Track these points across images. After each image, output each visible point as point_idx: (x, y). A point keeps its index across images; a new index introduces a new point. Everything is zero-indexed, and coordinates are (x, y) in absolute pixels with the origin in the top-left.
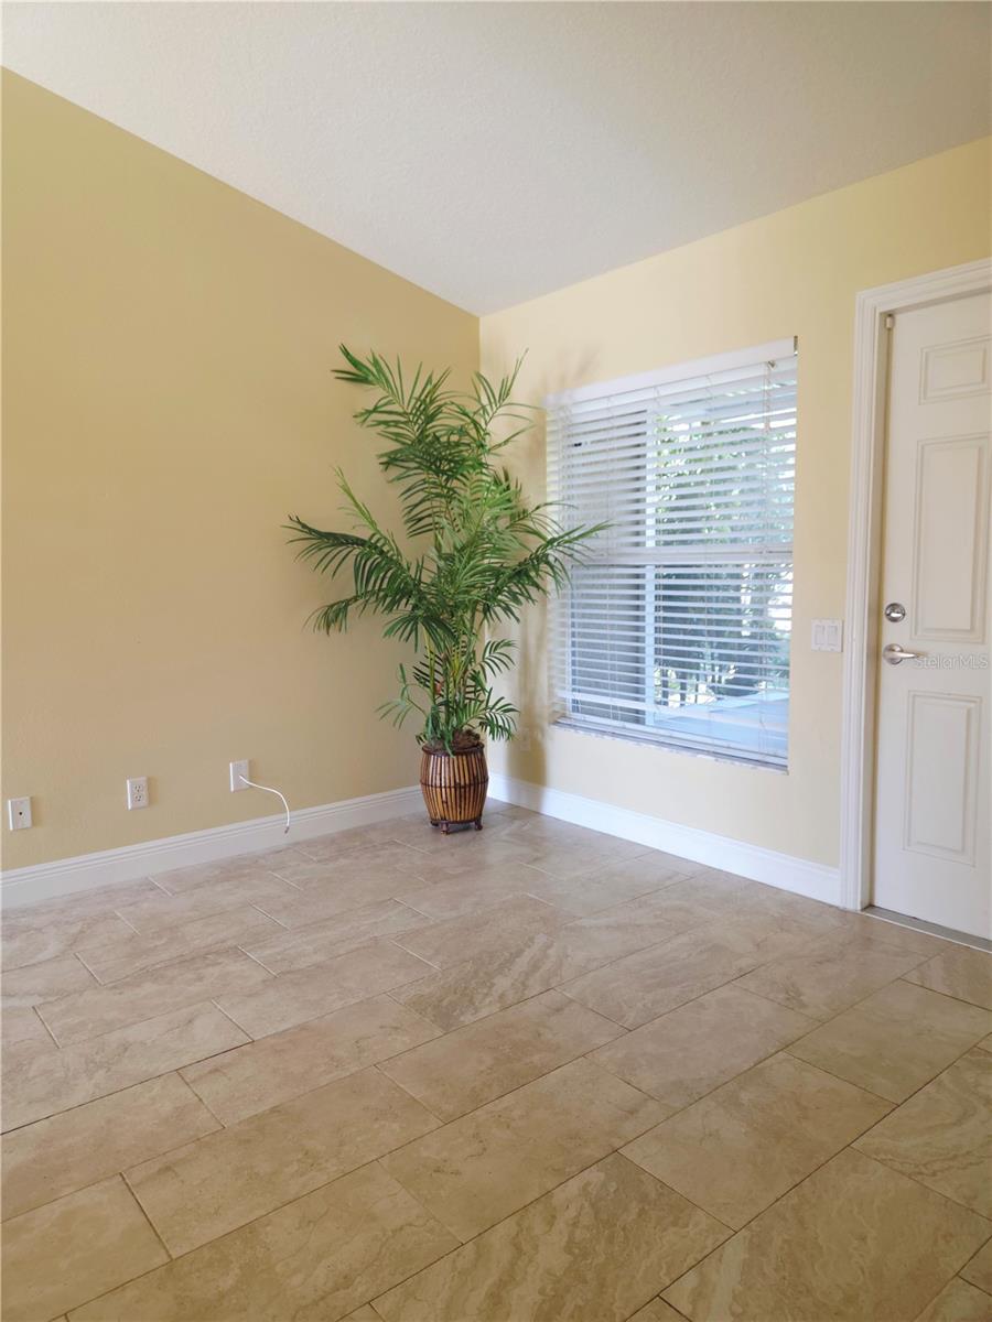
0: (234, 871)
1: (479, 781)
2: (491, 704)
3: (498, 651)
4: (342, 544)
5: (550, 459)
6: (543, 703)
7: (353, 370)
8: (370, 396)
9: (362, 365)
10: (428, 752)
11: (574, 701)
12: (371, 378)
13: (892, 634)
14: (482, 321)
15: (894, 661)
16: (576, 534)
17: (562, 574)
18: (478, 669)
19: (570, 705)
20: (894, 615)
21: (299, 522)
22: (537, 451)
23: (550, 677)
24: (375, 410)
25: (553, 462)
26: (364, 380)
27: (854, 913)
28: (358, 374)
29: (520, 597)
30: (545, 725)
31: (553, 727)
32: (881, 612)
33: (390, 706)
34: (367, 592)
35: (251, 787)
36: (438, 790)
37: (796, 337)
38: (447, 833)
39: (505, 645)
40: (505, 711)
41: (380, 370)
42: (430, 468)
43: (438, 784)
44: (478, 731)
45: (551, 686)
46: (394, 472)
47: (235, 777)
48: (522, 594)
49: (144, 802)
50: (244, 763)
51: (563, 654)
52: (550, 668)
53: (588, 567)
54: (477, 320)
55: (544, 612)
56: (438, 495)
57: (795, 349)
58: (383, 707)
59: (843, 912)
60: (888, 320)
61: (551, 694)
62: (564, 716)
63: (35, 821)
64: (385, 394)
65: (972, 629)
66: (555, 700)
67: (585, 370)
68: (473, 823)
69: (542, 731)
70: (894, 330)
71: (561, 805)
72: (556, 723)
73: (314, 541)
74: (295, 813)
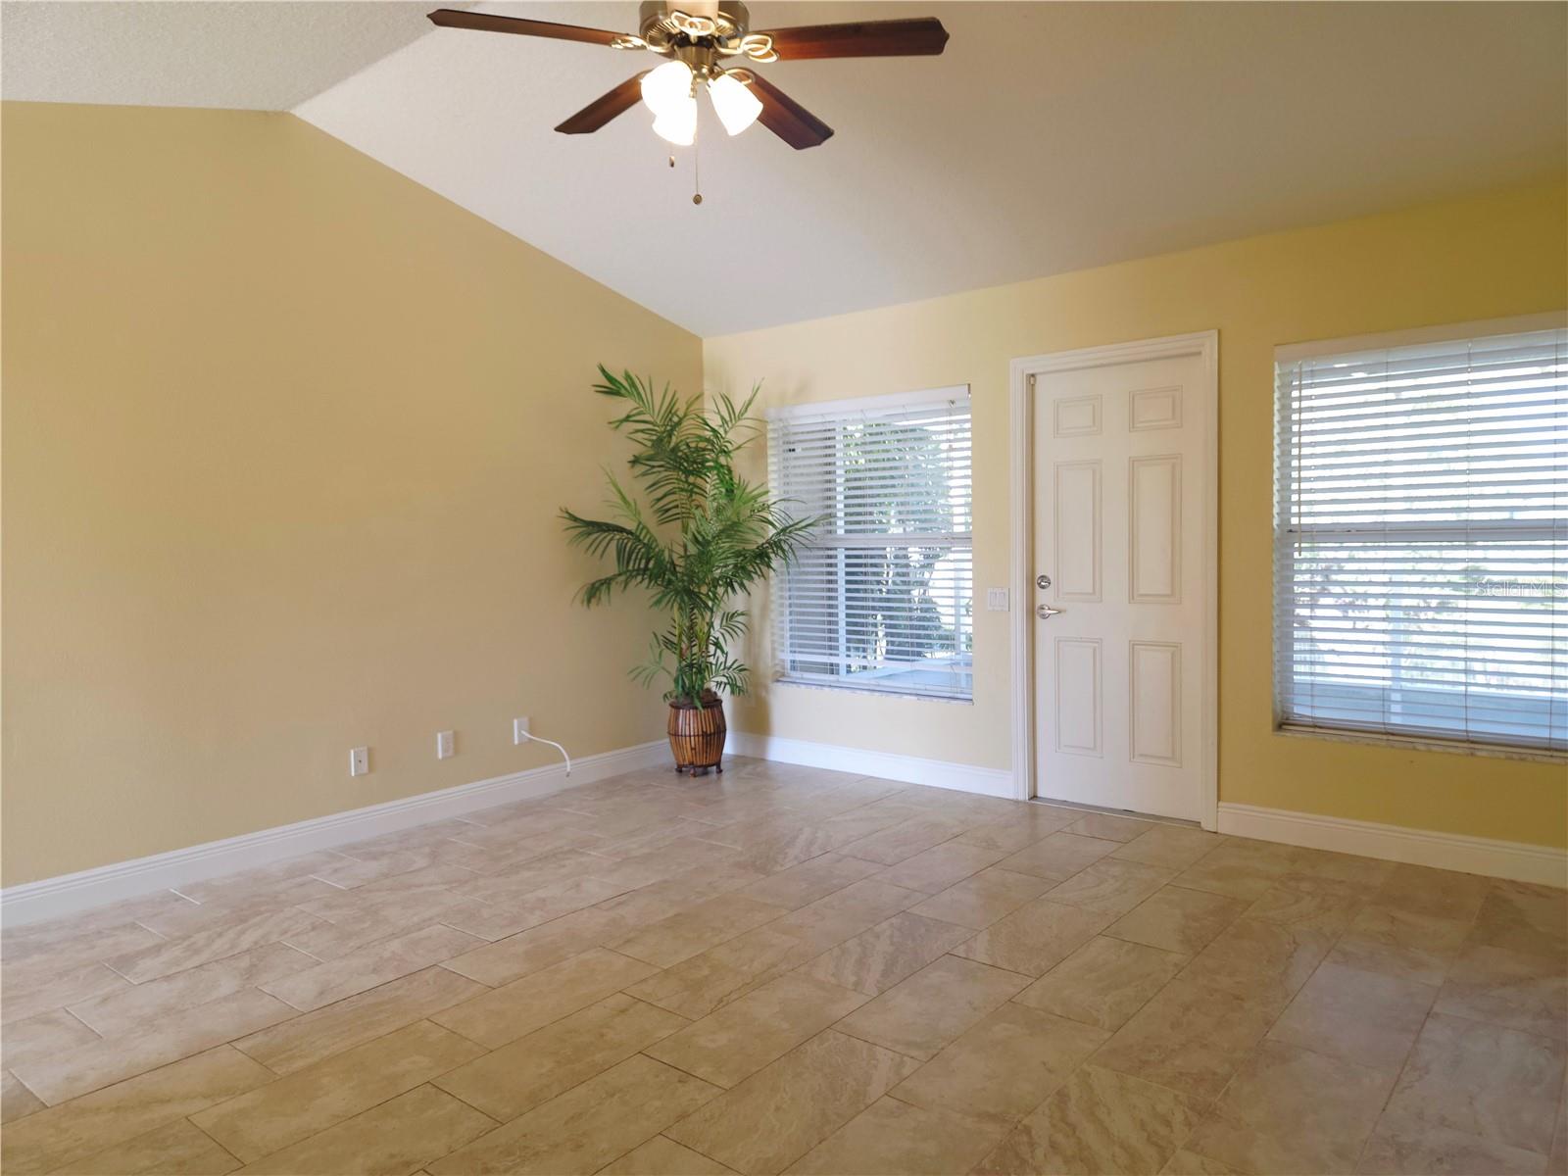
0: (526, 809)
1: (720, 732)
2: (728, 664)
3: (736, 619)
4: (605, 531)
5: (771, 460)
6: (767, 665)
7: (608, 384)
8: (624, 406)
9: (616, 380)
10: (676, 707)
11: (794, 662)
12: (623, 391)
13: (1043, 597)
14: (705, 341)
15: (1044, 617)
16: (803, 524)
17: (790, 555)
18: (718, 635)
19: (788, 665)
20: (1043, 584)
21: (567, 512)
22: (759, 453)
23: (773, 642)
24: (627, 419)
25: (773, 462)
26: (617, 393)
27: (1025, 802)
28: (612, 388)
29: (753, 575)
30: (769, 682)
31: (776, 684)
32: (1035, 582)
33: (638, 671)
34: (628, 571)
35: (530, 740)
36: (688, 738)
37: (969, 385)
38: (695, 775)
39: (739, 615)
40: (741, 670)
41: (633, 385)
42: (679, 468)
43: (687, 733)
44: (714, 689)
45: (773, 649)
46: (640, 469)
47: (518, 732)
48: (756, 573)
49: (451, 753)
50: (525, 720)
51: (782, 622)
52: (773, 634)
53: (809, 549)
54: (700, 341)
55: (767, 586)
56: (682, 490)
57: (969, 393)
58: (634, 670)
59: (1016, 802)
60: (1032, 379)
61: (774, 656)
62: (783, 675)
63: (371, 769)
64: (637, 406)
65: (1094, 593)
66: (777, 662)
67: (803, 392)
68: (715, 767)
69: (766, 688)
70: (1036, 385)
71: (784, 750)
72: (778, 681)
73: (581, 530)
74: (574, 762)
